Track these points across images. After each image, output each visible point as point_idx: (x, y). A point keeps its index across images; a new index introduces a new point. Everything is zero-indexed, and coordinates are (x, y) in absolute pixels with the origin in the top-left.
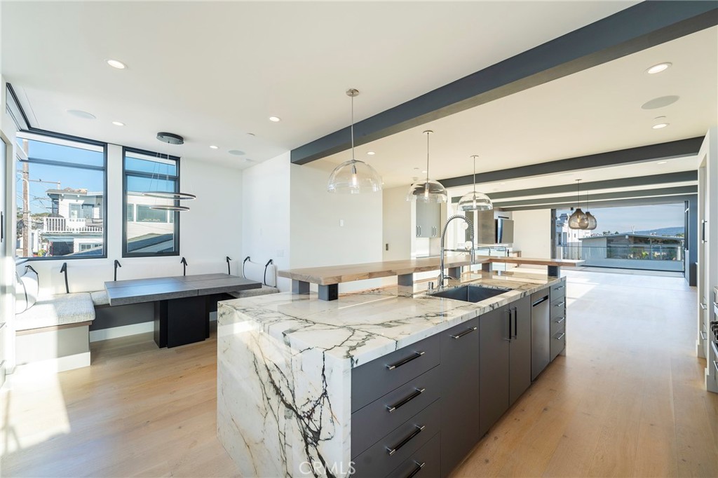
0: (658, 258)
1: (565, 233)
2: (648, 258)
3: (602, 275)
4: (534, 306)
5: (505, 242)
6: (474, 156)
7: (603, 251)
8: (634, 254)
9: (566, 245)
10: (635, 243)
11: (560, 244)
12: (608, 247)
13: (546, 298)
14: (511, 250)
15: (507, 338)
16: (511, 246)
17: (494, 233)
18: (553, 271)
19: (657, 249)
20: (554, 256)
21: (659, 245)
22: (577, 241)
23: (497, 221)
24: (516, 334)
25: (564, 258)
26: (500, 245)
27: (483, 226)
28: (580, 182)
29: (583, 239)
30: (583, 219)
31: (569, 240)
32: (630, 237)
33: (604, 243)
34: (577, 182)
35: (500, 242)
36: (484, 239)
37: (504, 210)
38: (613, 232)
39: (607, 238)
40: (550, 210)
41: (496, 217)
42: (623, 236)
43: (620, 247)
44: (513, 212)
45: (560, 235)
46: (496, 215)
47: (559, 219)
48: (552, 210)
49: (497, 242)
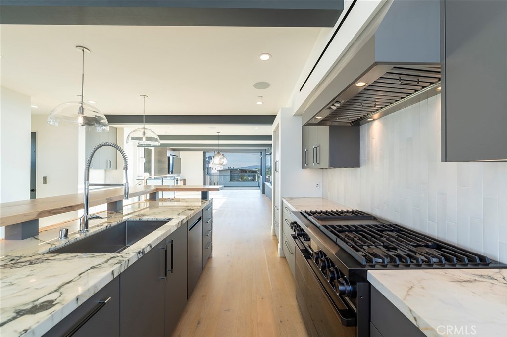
0: (249, 181)
1: (211, 167)
2: (246, 180)
3: (228, 192)
4: (190, 229)
5: (175, 173)
6: (144, 96)
7: (228, 178)
8: (241, 178)
9: (211, 175)
10: (241, 173)
11: (208, 174)
12: (231, 175)
13: (200, 219)
14: (179, 178)
15: (162, 277)
16: (179, 176)
17: (167, 167)
18: (205, 196)
19: (249, 176)
20: (205, 184)
21: (250, 174)
22: (217, 172)
23: (169, 158)
24: (172, 268)
25: (210, 185)
26: (172, 175)
27: (159, 161)
28: (220, 134)
29: (220, 171)
30: (221, 158)
31: (213, 172)
32: (239, 170)
33: (228, 173)
34: (218, 134)
35: (172, 173)
36: (159, 171)
37: (174, 150)
38: (232, 167)
39: (230, 170)
40: (203, 152)
41: (168, 155)
42: (237, 169)
43: (235, 174)
44: (181, 152)
45: (208, 169)
46: (169, 153)
47: (207, 159)
48: (204, 152)
49: (169, 173)
